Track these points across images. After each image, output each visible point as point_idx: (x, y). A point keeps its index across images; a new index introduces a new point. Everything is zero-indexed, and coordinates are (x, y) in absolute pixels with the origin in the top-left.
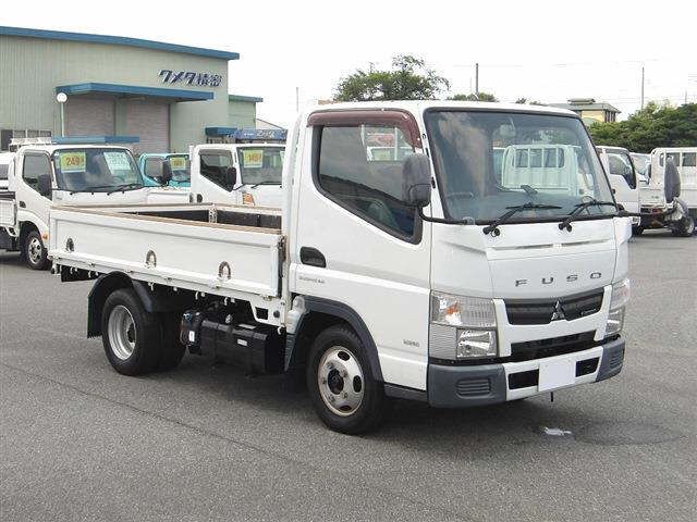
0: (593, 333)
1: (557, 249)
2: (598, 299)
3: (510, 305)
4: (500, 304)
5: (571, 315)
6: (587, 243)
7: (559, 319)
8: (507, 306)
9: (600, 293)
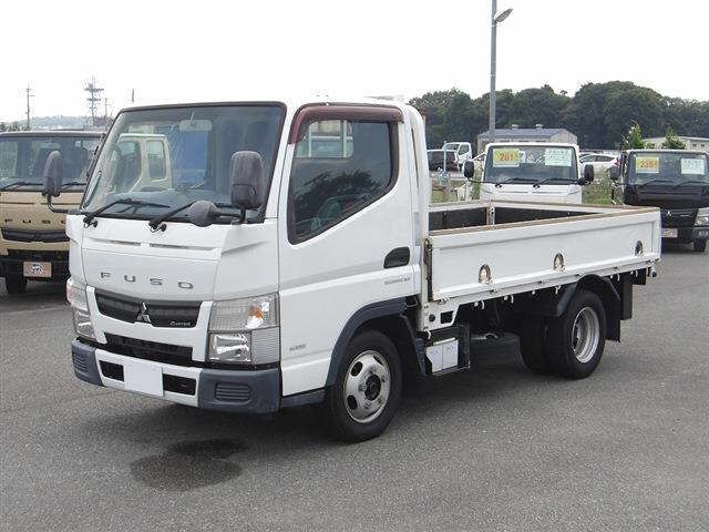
0: (190, 350)
1: (145, 248)
2: (191, 313)
3: (100, 295)
4: (91, 290)
5: (157, 322)
6: (186, 248)
7: (143, 321)
8: (97, 295)
9: (195, 306)
